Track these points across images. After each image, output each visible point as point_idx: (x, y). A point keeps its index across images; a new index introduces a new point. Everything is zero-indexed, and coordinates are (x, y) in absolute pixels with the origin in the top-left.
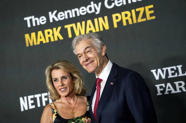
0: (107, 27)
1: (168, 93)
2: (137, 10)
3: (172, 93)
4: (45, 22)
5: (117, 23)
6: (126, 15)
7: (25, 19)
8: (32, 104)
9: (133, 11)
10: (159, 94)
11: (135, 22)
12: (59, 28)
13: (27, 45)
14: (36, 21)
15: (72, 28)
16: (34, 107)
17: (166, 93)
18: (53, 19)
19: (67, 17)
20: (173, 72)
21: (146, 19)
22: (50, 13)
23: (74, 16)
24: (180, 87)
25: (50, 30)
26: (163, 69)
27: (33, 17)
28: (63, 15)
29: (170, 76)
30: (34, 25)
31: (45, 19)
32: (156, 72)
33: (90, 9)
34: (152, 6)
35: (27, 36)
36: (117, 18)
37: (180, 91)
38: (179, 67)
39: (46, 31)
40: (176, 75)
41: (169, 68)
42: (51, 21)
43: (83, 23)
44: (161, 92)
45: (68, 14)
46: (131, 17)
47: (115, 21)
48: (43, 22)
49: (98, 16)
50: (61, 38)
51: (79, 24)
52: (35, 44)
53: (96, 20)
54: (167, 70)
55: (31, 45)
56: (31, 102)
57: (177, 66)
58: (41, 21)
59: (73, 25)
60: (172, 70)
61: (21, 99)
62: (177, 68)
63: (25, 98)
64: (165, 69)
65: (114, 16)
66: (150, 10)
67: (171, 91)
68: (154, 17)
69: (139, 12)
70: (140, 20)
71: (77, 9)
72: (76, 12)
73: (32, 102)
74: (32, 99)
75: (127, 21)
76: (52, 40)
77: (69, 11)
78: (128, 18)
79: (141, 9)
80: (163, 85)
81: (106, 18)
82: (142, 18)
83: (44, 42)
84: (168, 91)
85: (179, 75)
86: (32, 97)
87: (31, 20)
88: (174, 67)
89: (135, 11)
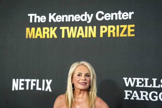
0: (94, 36)
1: (133, 99)
2: (121, 26)
3: (137, 99)
4: (44, 21)
5: (103, 33)
6: (112, 29)
7: (29, 15)
8: (22, 86)
9: (118, 26)
10: (126, 98)
11: (118, 35)
12: (55, 28)
13: (27, 37)
14: (37, 19)
15: (66, 30)
16: (23, 89)
17: (132, 98)
18: (52, 20)
19: (63, 21)
20: (141, 82)
21: (127, 35)
22: (50, 14)
23: (69, 20)
24: (144, 96)
25: (48, 29)
26: (133, 78)
27: (36, 15)
28: (60, 18)
29: (138, 86)
30: (35, 21)
31: (45, 18)
32: (127, 80)
33: (84, 18)
34: (133, 26)
35: (28, 29)
36: (104, 29)
37: (144, 99)
38: (147, 80)
39: (44, 29)
40: (142, 86)
41: (138, 79)
42: (50, 21)
43: (76, 28)
44: (128, 97)
45: (65, 18)
46: (115, 31)
47: (102, 32)
48: (43, 20)
49: (88, 25)
50: (56, 37)
51: (72, 28)
52: (33, 37)
53: (86, 27)
54: (136, 80)
55: (30, 37)
56: (21, 84)
57: (145, 79)
58: (42, 19)
59: (68, 28)
60: (140, 81)
61: (14, 80)
62: (144, 80)
63: (17, 80)
64: (134, 79)
65: (102, 27)
66: (132, 28)
67: (136, 98)
68: (133, 35)
69: (123, 28)
70: (122, 35)
71: (72, 16)
72: (71, 18)
73: (23, 84)
74: (22, 82)
75: (111, 33)
76: (48, 37)
77: (66, 16)
78: (113, 31)
79: (125, 27)
80: (131, 92)
81: (95, 27)
82: (124, 34)
83: (41, 37)
84: (134, 98)
85: (145, 86)
86: (23, 80)
87: (33, 17)
88: (142, 79)
89: (120, 26)
